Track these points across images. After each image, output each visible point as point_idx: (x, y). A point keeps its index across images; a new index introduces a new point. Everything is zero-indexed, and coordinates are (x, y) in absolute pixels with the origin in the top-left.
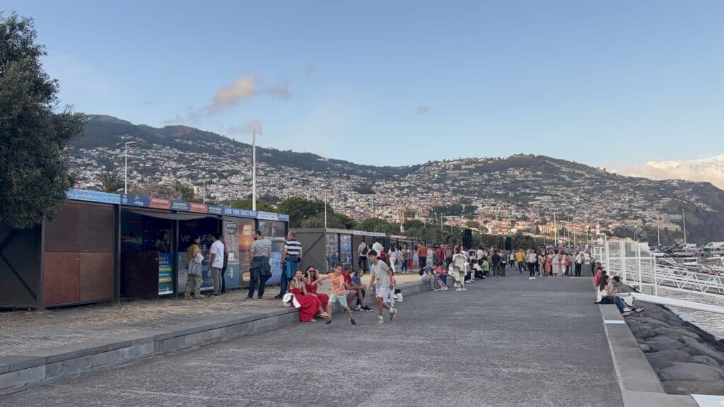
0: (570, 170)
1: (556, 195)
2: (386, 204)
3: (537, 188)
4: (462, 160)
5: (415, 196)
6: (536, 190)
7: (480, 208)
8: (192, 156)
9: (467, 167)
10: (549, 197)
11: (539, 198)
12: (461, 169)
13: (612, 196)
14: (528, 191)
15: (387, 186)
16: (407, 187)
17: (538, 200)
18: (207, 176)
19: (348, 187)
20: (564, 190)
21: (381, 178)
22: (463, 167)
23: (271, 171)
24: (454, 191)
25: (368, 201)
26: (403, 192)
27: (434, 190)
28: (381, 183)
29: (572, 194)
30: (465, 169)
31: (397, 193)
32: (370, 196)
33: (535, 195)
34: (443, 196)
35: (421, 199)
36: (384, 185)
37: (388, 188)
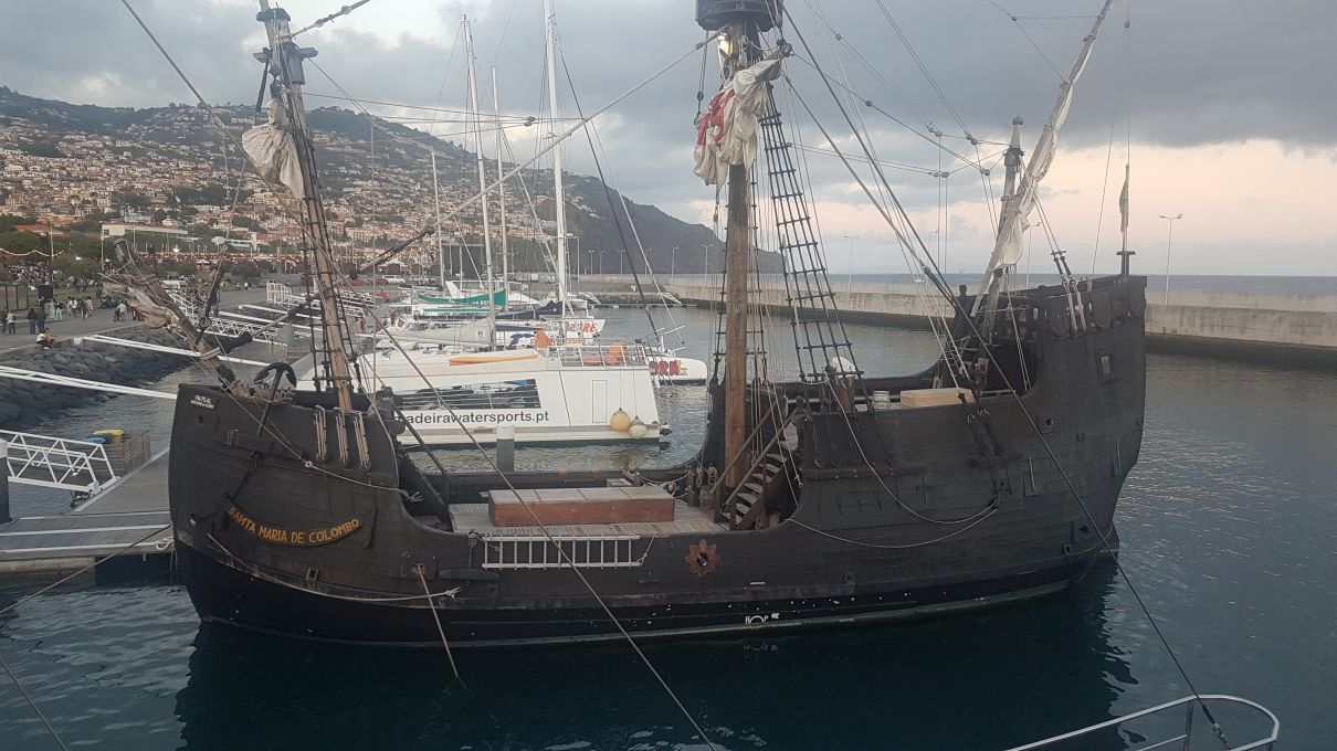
0: (410, 141)
1: (386, 181)
2: (85, 179)
3: (358, 166)
4: (233, 108)
5: (142, 165)
6: (355, 168)
7: (258, 195)
9: (241, 121)
10: (375, 183)
11: (359, 183)
14: (343, 170)
15: (88, 144)
16: (127, 149)
17: (358, 186)
20: (398, 173)
21: (78, 129)
22: (234, 120)
24: (216, 160)
25: (48, 170)
26: (121, 158)
27: (180, 157)
28: (77, 137)
29: (412, 181)
30: (238, 124)
31: (108, 158)
32: (53, 162)
33: (357, 176)
34: (195, 169)
35: (153, 173)
36: (83, 141)
37: (91, 149)
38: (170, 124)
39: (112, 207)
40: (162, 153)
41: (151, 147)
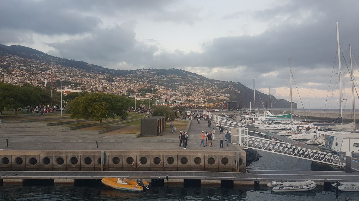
0: (191, 76)
1: (186, 86)
2: (120, 87)
4: (150, 69)
5: (132, 83)
6: (179, 83)
7: (159, 90)
8: (26, 60)
9: (153, 72)
10: (184, 86)
12: (150, 73)
13: (206, 86)
14: (176, 83)
15: (120, 78)
16: (128, 80)
17: (180, 87)
18: (35, 70)
19: (102, 78)
20: (189, 84)
21: (117, 75)
22: (151, 72)
23: (66, 69)
24: (147, 82)
26: (127, 82)
27: (140, 81)
29: (192, 85)
30: (152, 73)
31: (124, 82)
32: (113, 83)
33: (179, 85)
34: (143, 84)
35: (135, 85)
36: (118, 78)
37: (120, 80)
38: (137, 74)
39: (127, 93)
40: (135, 80)
41: (133, 79)
